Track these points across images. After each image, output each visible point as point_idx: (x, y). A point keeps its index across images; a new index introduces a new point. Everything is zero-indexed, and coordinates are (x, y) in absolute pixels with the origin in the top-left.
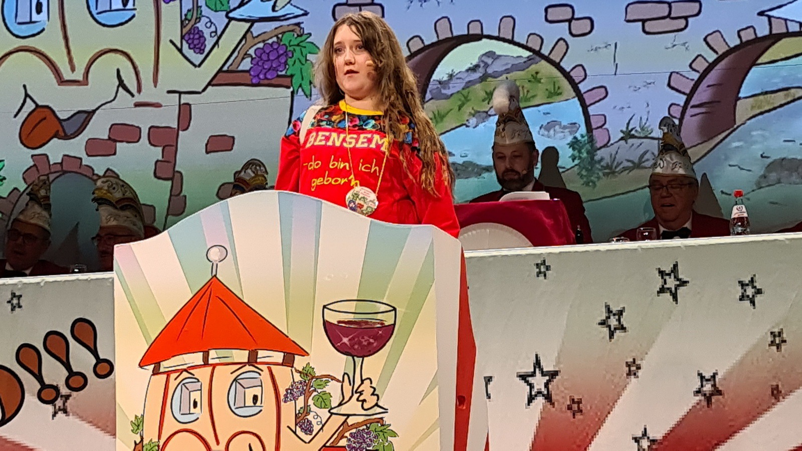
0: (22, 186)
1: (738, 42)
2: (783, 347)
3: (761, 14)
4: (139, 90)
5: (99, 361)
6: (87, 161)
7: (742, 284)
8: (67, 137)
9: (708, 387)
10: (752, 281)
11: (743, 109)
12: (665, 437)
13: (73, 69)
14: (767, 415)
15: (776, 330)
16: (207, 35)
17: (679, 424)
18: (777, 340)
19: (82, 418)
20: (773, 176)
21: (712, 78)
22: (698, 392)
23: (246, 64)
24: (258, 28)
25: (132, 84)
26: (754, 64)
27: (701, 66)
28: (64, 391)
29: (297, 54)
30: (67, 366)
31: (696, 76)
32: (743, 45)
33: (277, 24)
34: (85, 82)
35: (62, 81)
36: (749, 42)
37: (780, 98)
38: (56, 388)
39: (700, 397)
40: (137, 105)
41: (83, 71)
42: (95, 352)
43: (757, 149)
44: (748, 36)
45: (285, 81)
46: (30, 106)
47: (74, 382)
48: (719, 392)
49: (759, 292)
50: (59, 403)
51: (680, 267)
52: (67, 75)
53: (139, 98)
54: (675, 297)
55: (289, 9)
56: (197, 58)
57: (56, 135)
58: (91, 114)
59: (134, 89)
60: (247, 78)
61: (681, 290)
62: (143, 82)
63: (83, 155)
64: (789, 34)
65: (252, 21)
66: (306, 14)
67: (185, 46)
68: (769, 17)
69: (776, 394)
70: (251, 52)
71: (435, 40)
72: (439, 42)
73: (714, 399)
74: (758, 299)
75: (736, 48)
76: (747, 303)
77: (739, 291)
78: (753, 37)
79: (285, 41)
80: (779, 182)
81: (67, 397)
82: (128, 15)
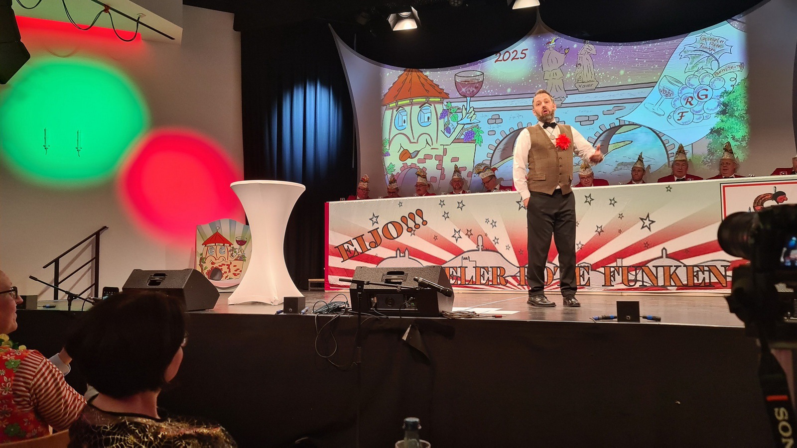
0: (400, 172)
1: (609, 128)
2: (623, 218)
3: (617, 119)
4: (432, 145)
5: (423, 221)
6: (418, 165)
7: (611, 200)
8: (412, 158)
9: (599, 230)
10: (614, 199)
11: (610, 148)
12: (586, 244)
13: (414, 139)
14: (617, 238)
15: (621, 213)
16: (451, 129)
17: (590, 240)
18: (621, 216)
19: (419, 236)
20: (619, 167)
21: (601, 138)
22: (596, 231)
23: (462, 137)
24: (466, 126)
25: (430, 142)
26: (614, 134)
27: (598, 135)
28: (414, 229)
29: (477, 134)
30: (415, 222)
31: (596, 138)
32: (611, 128)
33: (471, 125)
34: (417, 142)
35: (411, 142)
36: (613, 128)
37: (622, 144)
38: (412, 228)
39: (597, 233)
40: (432, 149)
41: (416, 139)
42: (422, 219)
43: (615, 159)
44: (612, 126)
45: (474, 142)
46: (402, 149)
47: (417, 226)
48: (603, 231)
49: (616, 202)
50: (412, 232)
51: (591, 195)
52: (412, 141)
53: (432, 147)
54: (590, 204)
55: (475, 121)
56: (449, 135)
57: (409, 158)
58: (419, 151)
59: (431, 144)
60: (463, 141)
61: (592, 202)
62: (433, 142)
63: (417, 163)
64: (625, 125)
65: (465, 125)
66: (480, 122)
67: (445, 131)
68: (619, 120)
69: (620, 232)
70: (464, 133)
71: (517, 129)
72: (518, 129)
73: (601, 233)
74: (615, 204)
75: (609, 129)
76: (612, 205)
77: (610, 202)
78: (614, 126)
79: (474, 130)
80: (621, 169)
81: (415, 231)
82: (429, 123)
